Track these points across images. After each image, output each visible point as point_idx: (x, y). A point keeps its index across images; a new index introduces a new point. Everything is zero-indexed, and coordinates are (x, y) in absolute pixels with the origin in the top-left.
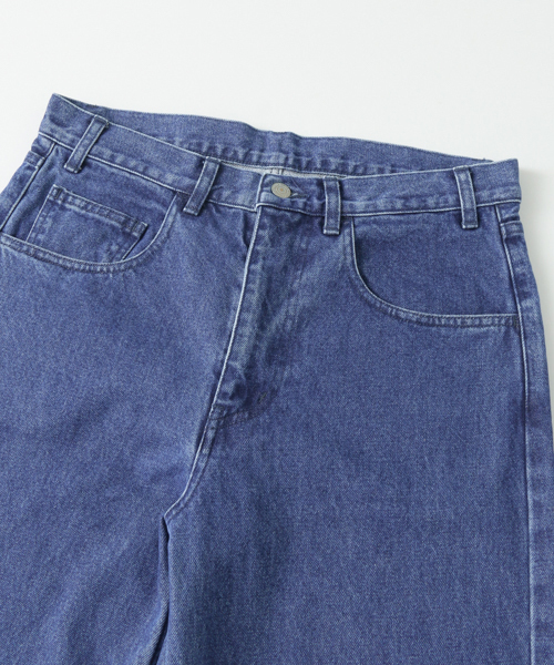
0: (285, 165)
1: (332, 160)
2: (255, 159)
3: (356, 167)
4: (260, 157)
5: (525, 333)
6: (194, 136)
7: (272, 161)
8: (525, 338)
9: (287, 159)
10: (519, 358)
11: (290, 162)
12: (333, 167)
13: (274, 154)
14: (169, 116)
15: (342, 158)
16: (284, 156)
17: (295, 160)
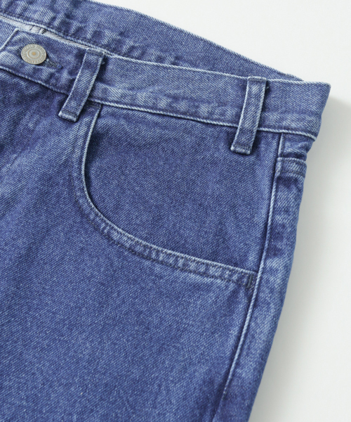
0: (49, 24)
1: (107, 33)
2: (18, 10)
3: (132, 48)
4: (25, 9)
5: (256, 300)
7: (36, 16)
8: (255, 306)
9: (54, 19)
10: (237, 329)
11: (56, 23)
12: (105, 41)
13: (42, 9)
15: (121, 34)
16: (51, 14)
17: (63, 23)
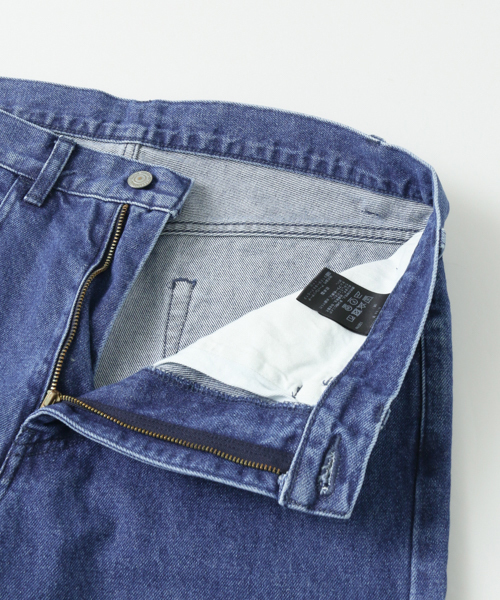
0: (143, 139)
1: (202, 135)
2: (108, 132)
3: (231, 145)
4: (115, 130)
5: (426, 360)
6: (38, 105)
7: (128, 134)
8: (427, 366)
9: (146, 132)
10: (416, 390)
11: (150, 136)
12: (202, 145)
13: (132, 125)
14: (10, 80)
15: (216, 132)
16: (143, 129)
17: (156, 134)
